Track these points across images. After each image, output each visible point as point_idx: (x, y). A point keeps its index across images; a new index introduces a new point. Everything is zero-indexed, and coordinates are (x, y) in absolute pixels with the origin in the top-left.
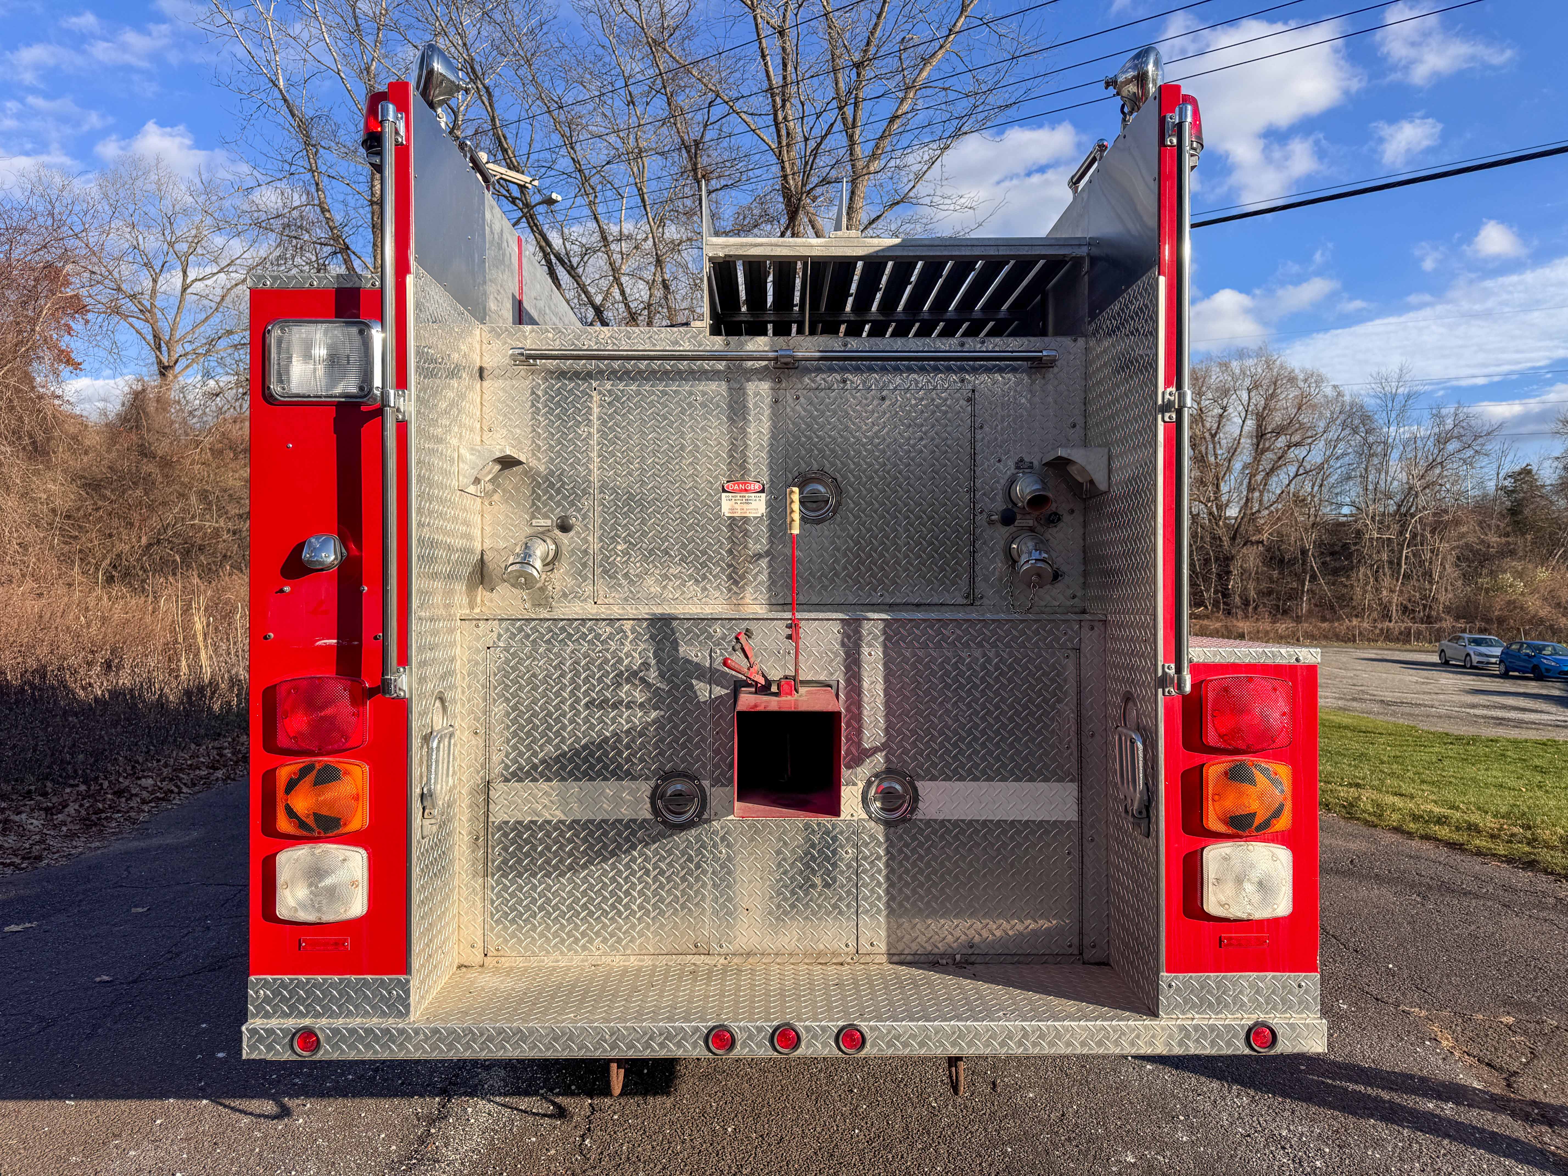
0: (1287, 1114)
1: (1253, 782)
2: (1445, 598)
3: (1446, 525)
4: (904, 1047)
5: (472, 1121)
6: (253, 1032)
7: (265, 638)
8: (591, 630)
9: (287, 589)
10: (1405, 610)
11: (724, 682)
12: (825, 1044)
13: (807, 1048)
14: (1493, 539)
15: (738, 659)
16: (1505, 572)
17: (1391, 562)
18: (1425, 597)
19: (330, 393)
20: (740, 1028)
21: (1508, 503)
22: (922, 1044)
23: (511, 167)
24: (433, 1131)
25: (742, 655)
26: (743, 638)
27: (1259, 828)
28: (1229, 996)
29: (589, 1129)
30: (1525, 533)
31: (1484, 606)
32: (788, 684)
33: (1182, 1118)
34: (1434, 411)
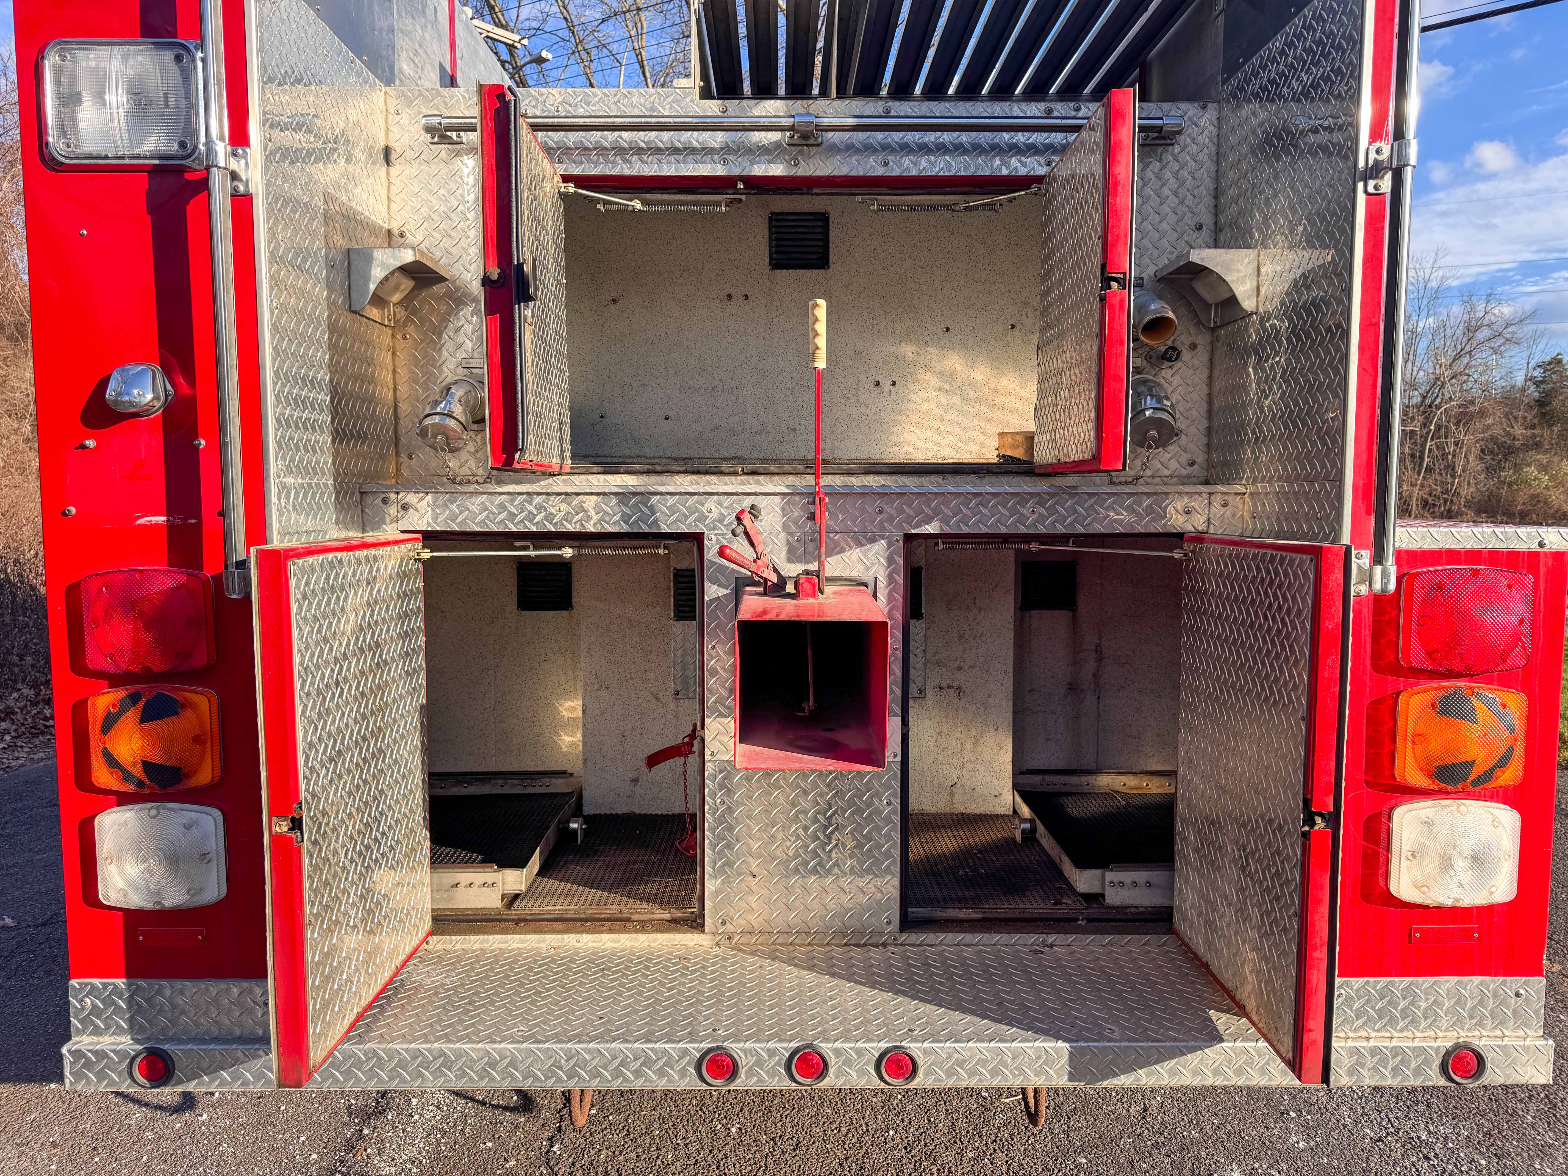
0: (1421, 1108)
1: (1471, 717)
2: (1467, 491)
3: (1471, 417)
4: (970, 1076)
5: (416, 1117)
6: (78, 1054)
7: (64, 514)
8: (540, 508)
9: (90, 443)
10: (1425, 504)
11: (722, 579)
12: (861, 1073)
13: (837, 1077)
14: (1519, 431)
15: (740, 546)
16: (1529, 465)
17: (1413, 456)
18: (1447, 492)
19: (136, 152)
20: (745, 1051)
21: (1536, 395)
22: (994, 1072)
23: (499, 25)
24: (366, 1131)
25: (746, 543)
26: (747, 518)
27: (1475, 783)
28: (1418, 1008)
29: (559, 1129)
30: (1552, 425)
31: (1507, 500)
32: (809, 581)
33: (1293, 1114)
34: (1465, 298)
